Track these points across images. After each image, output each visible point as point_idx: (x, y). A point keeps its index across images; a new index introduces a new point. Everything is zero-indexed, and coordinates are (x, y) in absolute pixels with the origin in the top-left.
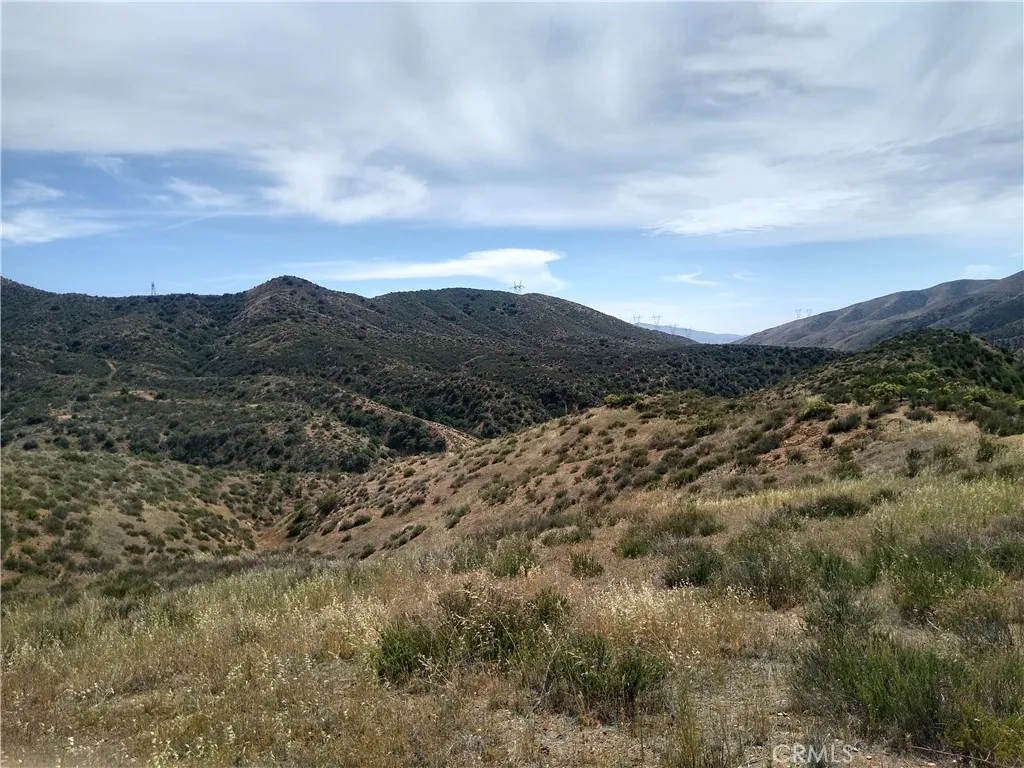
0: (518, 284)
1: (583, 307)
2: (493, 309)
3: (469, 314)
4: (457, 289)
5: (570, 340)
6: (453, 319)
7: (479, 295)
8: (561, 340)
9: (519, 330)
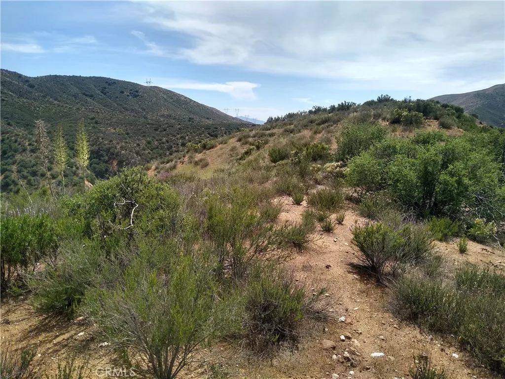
0: (148, 80)
1: (186, 98)
2: (122, 92)
3: (105, 94)
4: (100, 77)
5: (169, 116)
6: (91, 96)
7: (114, 83)
8: (163, 116)
9: (137, 107)
